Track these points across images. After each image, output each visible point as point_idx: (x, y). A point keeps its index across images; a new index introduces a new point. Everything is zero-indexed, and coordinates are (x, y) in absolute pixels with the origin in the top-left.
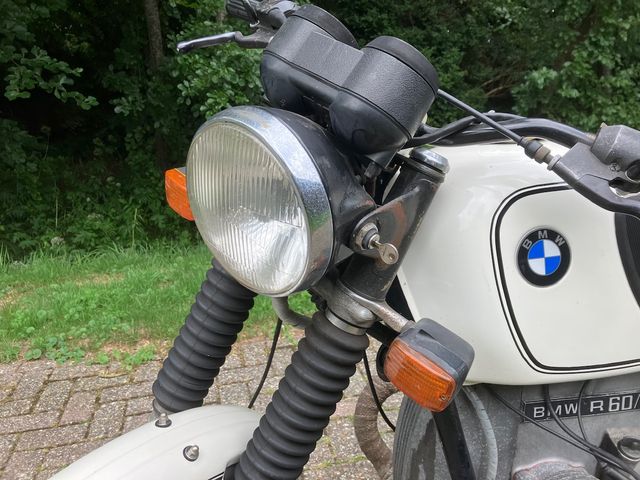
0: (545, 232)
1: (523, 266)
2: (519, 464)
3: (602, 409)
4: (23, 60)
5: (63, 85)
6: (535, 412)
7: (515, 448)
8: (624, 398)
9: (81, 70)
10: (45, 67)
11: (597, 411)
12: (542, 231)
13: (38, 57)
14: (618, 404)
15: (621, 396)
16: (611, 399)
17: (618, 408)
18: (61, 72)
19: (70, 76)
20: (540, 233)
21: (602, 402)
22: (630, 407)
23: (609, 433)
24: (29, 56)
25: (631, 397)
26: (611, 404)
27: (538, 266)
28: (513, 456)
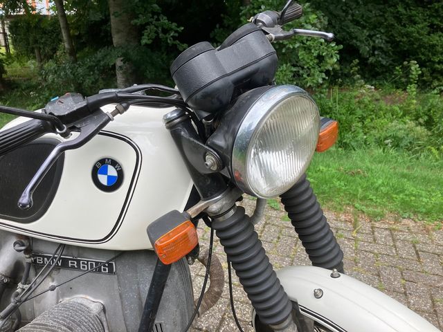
4: (154, 22)
5: (172, 36)
9: (183, 28)
10: (164, 27)
13: (162, 21)
18: (172, 29)
19: (176, 32)
24: (158, 20)
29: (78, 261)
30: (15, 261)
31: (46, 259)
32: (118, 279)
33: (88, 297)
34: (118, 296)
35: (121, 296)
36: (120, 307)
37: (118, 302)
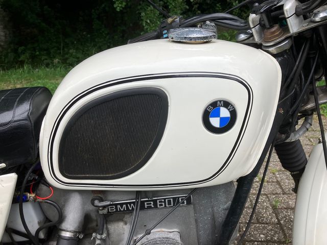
29: (155, 202)
30: (84, 215)
31: (119, 206)
32: (194, 208)
33: (164, 230)
34: (193, 222)
35: (196, 221)
36: (195, 230)
37: (193, 226)
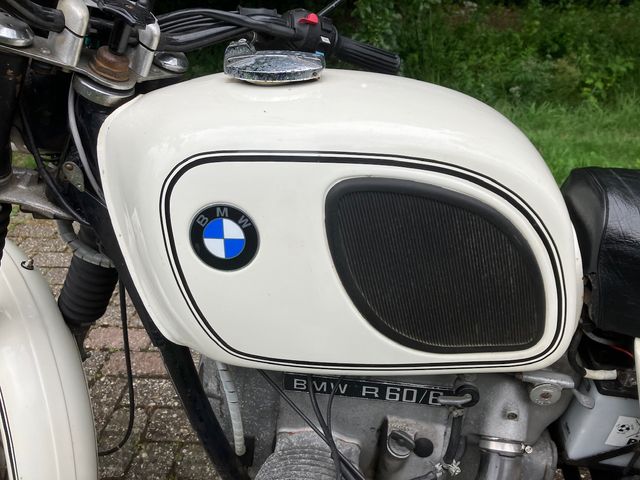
0: (226, 210)
1: (197, 245)
2: (284, 426)
3: (376, 395)
6: (295, 384)
7: (278, 411)
8: (405, 390)
11: (371, 397)
12: (222, 207)
14: (398, 395)
15: (402, 388)
16: (389, 389)
17: (397, 399)
20: (218, 209)
21: (377, 389)
22: (414, 400)
23: (389, 419)
25: (415, 391)
26: (388, 393)
27: (215, 247)
28: (277, 417)
